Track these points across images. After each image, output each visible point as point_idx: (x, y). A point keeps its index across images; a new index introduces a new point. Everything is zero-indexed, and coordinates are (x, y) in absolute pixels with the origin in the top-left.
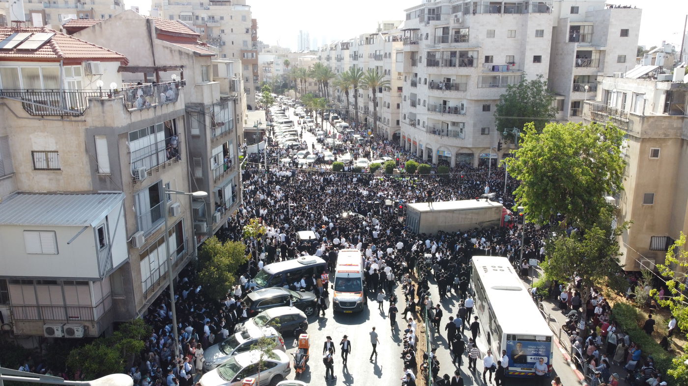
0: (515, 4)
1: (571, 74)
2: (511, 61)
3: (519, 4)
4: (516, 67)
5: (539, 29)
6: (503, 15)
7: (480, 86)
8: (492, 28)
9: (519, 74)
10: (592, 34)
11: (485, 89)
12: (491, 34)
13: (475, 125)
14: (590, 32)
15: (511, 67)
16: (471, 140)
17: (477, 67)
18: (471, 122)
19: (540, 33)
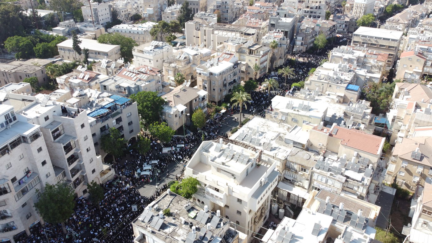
0: (16, 140)
1: (65, 159)
2: (27, 170)
3: (17, 139)
4: (31, 172)
5: (38, 148)
6: (11, 151)
7: (17, 199)
8: (8, 163)
9: (37, 176)
10: (63, 129)
11: (21, 199)
12: (9, 166)
13: (21, 218)
14: (62, 129)
15: (29, 175)
16: (23, 227)
17: (11, 191)
18: (19, 218)
19: (40, 150)
